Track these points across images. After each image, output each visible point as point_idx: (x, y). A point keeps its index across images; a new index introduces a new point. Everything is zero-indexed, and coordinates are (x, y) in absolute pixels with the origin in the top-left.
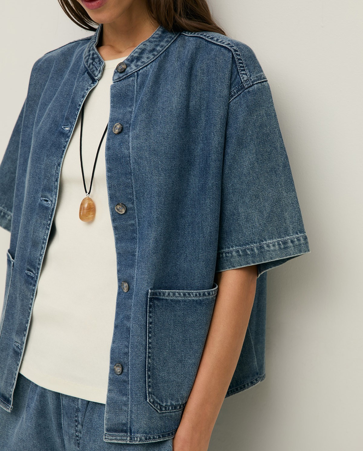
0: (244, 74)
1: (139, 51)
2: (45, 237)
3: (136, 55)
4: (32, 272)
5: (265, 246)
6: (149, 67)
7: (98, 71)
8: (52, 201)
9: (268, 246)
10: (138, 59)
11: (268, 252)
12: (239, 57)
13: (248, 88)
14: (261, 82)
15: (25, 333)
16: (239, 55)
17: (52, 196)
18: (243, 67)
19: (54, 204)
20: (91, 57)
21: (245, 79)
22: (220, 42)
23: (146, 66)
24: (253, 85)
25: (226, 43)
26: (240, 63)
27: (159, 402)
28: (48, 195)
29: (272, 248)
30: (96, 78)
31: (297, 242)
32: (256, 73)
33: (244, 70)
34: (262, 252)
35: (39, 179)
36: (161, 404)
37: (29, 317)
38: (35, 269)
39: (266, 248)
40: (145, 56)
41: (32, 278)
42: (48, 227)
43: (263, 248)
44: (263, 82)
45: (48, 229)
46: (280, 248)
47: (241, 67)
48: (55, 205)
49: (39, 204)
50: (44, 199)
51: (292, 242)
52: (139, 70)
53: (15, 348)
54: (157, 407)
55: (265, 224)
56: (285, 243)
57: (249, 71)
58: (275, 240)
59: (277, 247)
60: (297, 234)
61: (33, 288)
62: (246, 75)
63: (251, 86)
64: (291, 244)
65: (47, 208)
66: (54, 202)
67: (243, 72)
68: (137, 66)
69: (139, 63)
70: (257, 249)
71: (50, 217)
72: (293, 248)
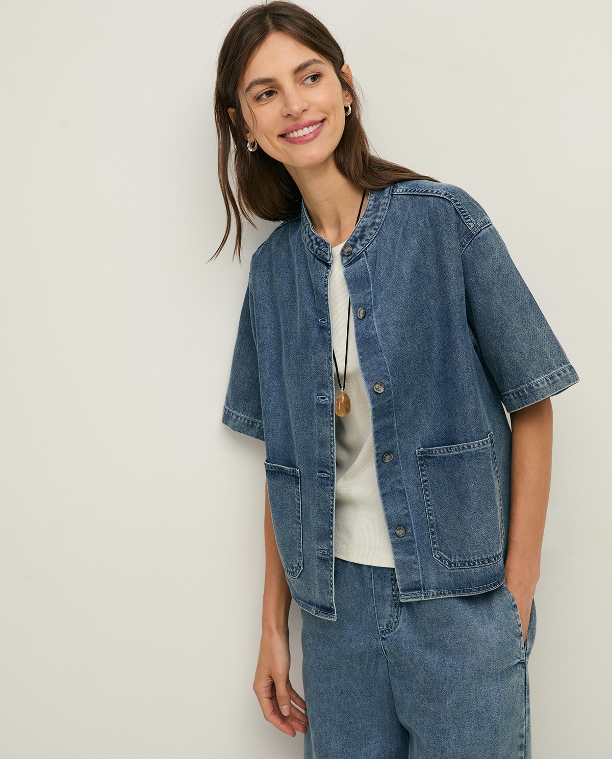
0: (469, 222)
1: (360, 229)
2: (332, 434)
3: (358, 235)
4: (326, 473)
5: (533, 385)
6: (374, 242)
7: (329, 256)
8: (329, 397)
9: (537, 385)
10: (361, 238)
11: (538, 391)
12: (460, 207)
13: (477, 234)
14: (487, 227)
15: (331, 536)
16: (459, 205)
17: (328, 392)
18: (467, 215)
19: (333, 399)
20: (314, 242)
21: (472, 227)
22: (436, 193)
23: (371, 243)
24: (481, 230)
25: (443, 193)
26: (462, 212)
27: (447, 558)
28: (325, 392)
29: (541, 386)
30: (329, 262)
31: (563, 374)
32: (481, 218)
33: (468, 218)
34: (532, 392)
35: (311, 378)
36: (450, 560)
37: (332, 519)
38: (329, 469)
39: (536, 388)
40: (367, 233)
41: (328, 479)
42: (332, 424)
43: (533, 387)
44: (488, 226)
45: (333, 426)
46: (549, 384)
47: (464, 216)
48: (333, 401)
49: (317, 403)
50: (321, 397)
51: (559, 375)
52: (366, 249)
53: (320, 556)
54: (445, 563)
55: (528, 363)
56: (552, 377)
57: (474, 218)
58: (542, 377)
59: (546, 383)
60: (561, 366)
61: (332, 488)
62: (472, 222)
63: (480, 232)
64: (559, 378)
65: (326, 406)
66: (331, 397)
67: (468, 221)
68: (363, 245)
69: (364, 242)
70: (527, 390)
71: (331, 414)
72: (561, 381)
